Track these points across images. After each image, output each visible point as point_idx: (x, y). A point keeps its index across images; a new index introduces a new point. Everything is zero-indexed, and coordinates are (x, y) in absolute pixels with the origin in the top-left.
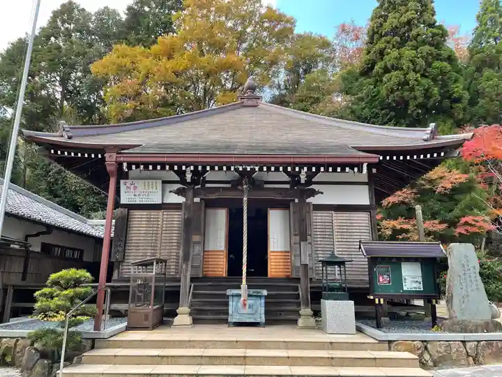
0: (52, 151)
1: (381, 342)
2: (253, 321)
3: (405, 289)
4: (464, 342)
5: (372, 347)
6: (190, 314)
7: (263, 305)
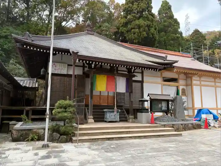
0: (25, 46)
1: (162, 125)
2: (115, 120)
3: (163, 109)
4: (182, 124)
5: (160, 127)
6: (93, 119)
7: (119, 115)
